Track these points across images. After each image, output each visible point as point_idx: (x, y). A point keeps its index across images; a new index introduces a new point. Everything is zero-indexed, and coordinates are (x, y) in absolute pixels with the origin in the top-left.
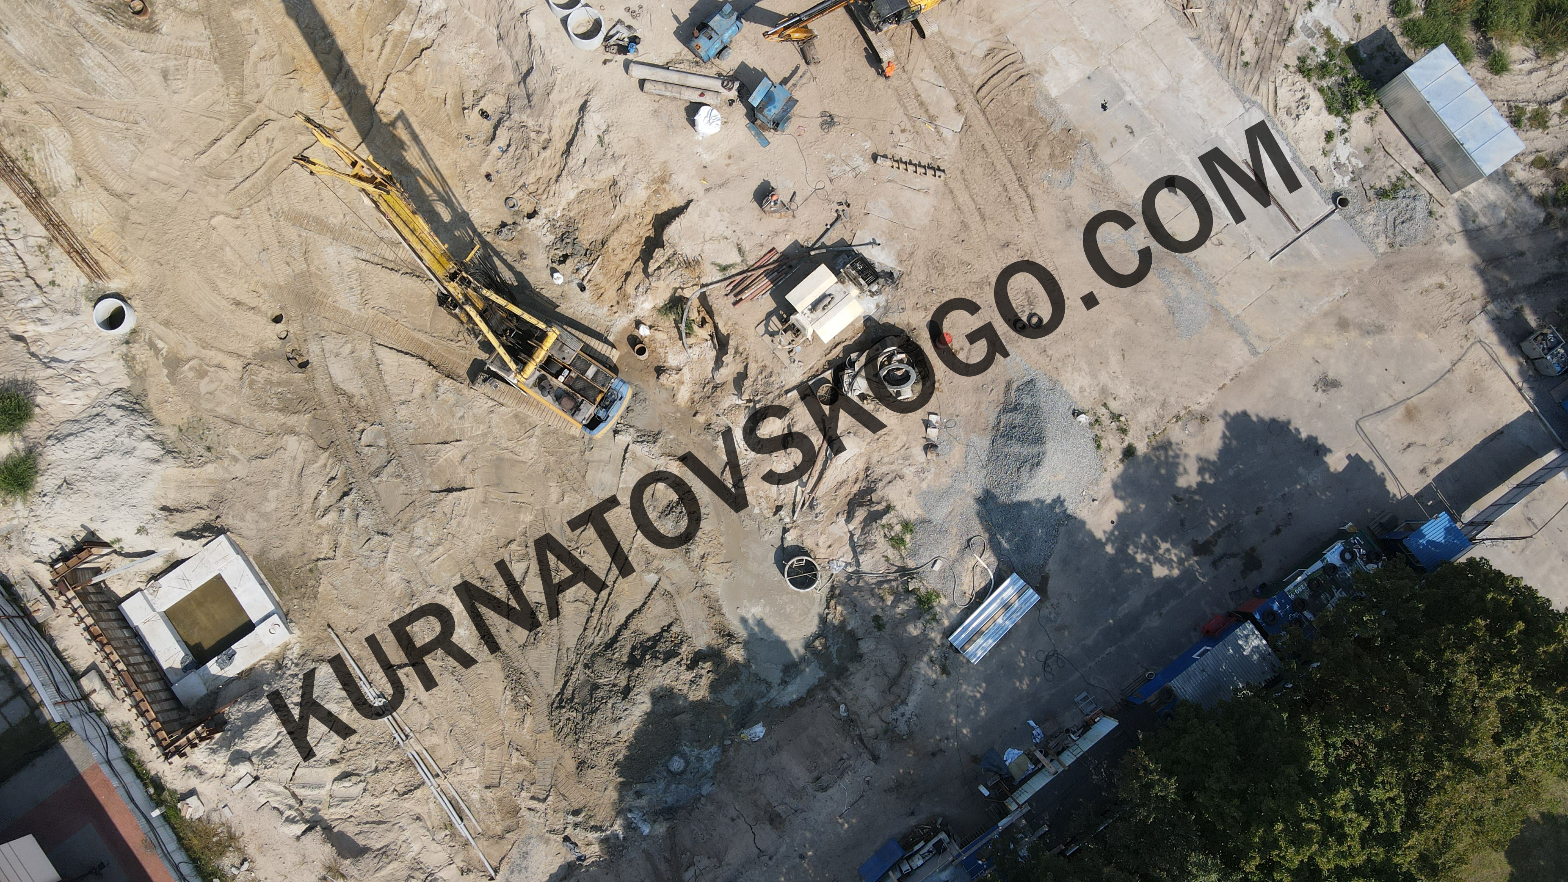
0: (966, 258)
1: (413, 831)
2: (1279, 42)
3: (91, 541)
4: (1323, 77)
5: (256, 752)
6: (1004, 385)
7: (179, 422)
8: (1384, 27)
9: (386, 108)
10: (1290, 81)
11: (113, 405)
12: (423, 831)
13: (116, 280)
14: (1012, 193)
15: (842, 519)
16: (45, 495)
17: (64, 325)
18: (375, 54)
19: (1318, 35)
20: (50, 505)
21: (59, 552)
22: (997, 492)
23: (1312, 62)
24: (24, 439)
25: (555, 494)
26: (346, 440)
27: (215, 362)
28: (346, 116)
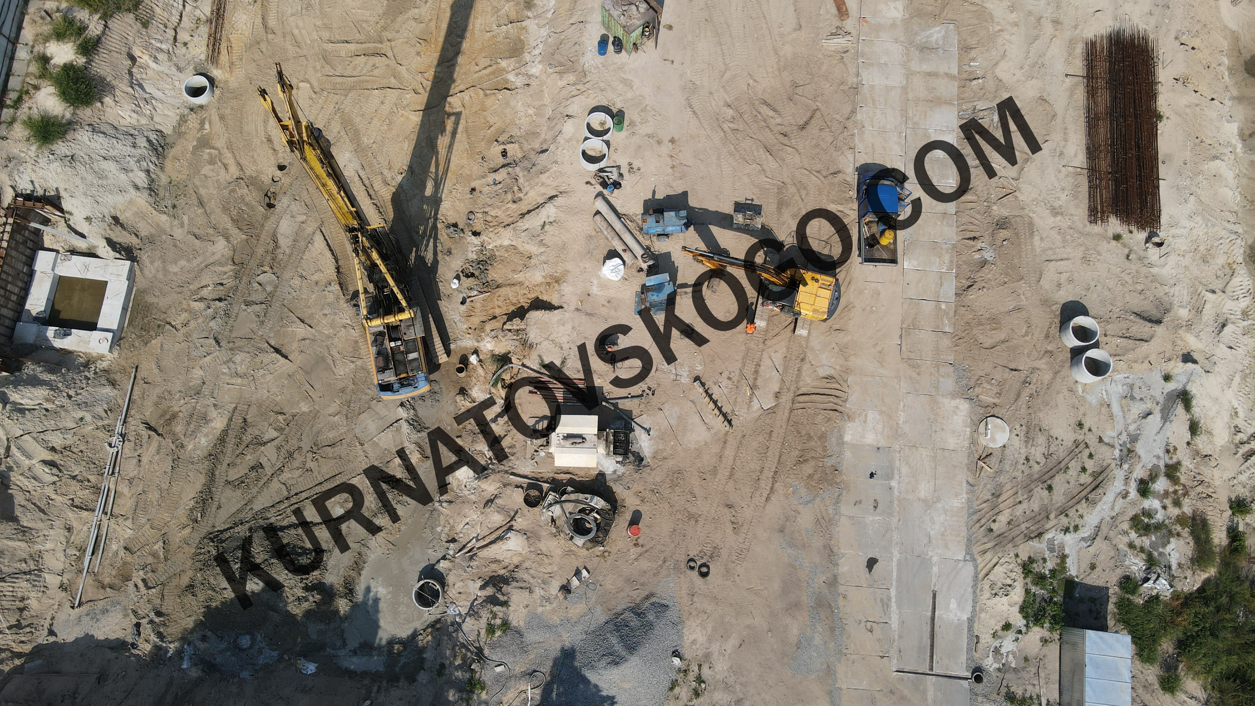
0: (697, 491)
1: (57, 534)
2: (1025, 536)
3: (55, 202)
4: (1036, 584)
5: (14, 403)
6: (647, 593)
7: (174, 178)
8: (1107, 589)
9: (454, 102)
10: (1011, 567)
11: (147, 137)
12: (63, 540)
13: (220, 71)
14: (763, 477)
15: (479, 583)
16: (53, 154)
17: (166, 71)
18: (477, 68)
19: (1056, 554)
20: (50, 162)
21: (28, 192)
22: (578, 656)
23: (1037, 568)
24: (74, 114)
25: (332, 409)
26: (251, 269)
27: (226, 161)
28: (428, 89)
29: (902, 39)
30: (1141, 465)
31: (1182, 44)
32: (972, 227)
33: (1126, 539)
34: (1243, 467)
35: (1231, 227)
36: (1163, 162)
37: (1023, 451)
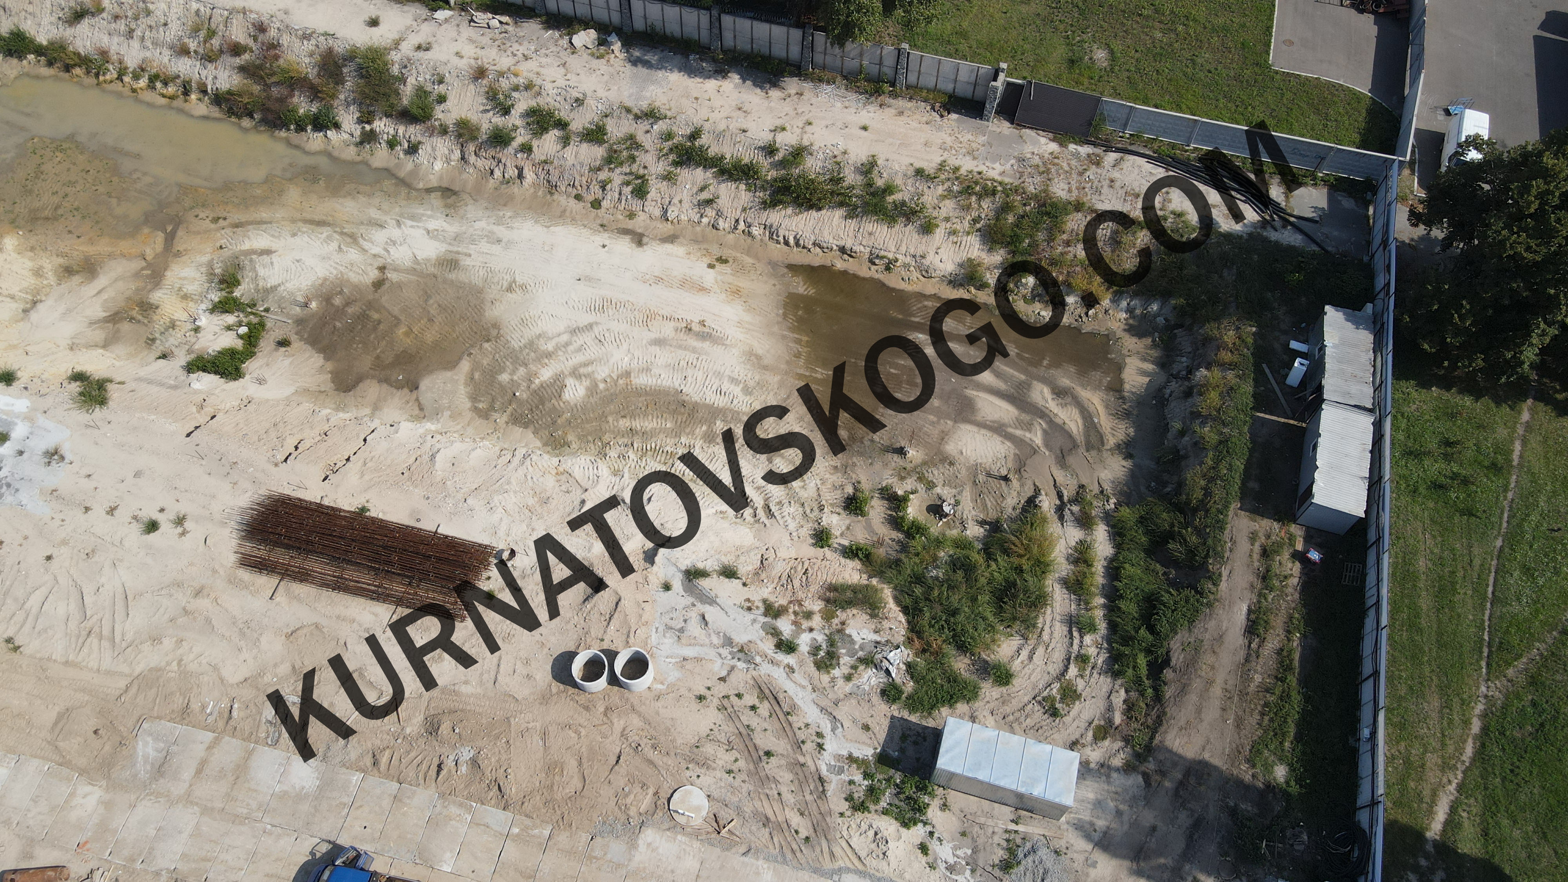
2: (820, 798)
4: (877, 801)
8: (893, 717)
10: (854, 826)
19: (846, 767)
23: (859, 794)
29: (133, 797)
30: (759, 642)
31: (286, 460)
32: (424, 766)
33: (840, 682)
34: (781, 522)
35: (516, 461)
36: (418, 520)
37: (719, 774)
